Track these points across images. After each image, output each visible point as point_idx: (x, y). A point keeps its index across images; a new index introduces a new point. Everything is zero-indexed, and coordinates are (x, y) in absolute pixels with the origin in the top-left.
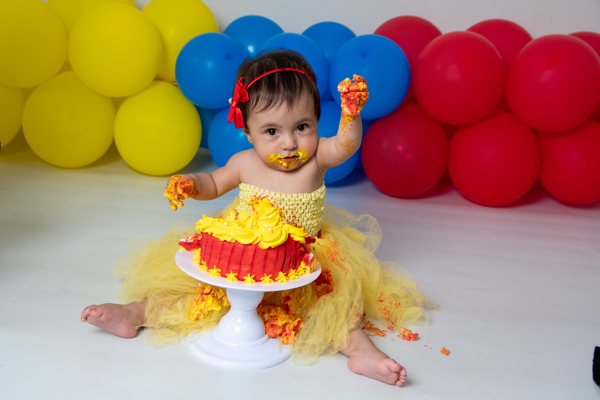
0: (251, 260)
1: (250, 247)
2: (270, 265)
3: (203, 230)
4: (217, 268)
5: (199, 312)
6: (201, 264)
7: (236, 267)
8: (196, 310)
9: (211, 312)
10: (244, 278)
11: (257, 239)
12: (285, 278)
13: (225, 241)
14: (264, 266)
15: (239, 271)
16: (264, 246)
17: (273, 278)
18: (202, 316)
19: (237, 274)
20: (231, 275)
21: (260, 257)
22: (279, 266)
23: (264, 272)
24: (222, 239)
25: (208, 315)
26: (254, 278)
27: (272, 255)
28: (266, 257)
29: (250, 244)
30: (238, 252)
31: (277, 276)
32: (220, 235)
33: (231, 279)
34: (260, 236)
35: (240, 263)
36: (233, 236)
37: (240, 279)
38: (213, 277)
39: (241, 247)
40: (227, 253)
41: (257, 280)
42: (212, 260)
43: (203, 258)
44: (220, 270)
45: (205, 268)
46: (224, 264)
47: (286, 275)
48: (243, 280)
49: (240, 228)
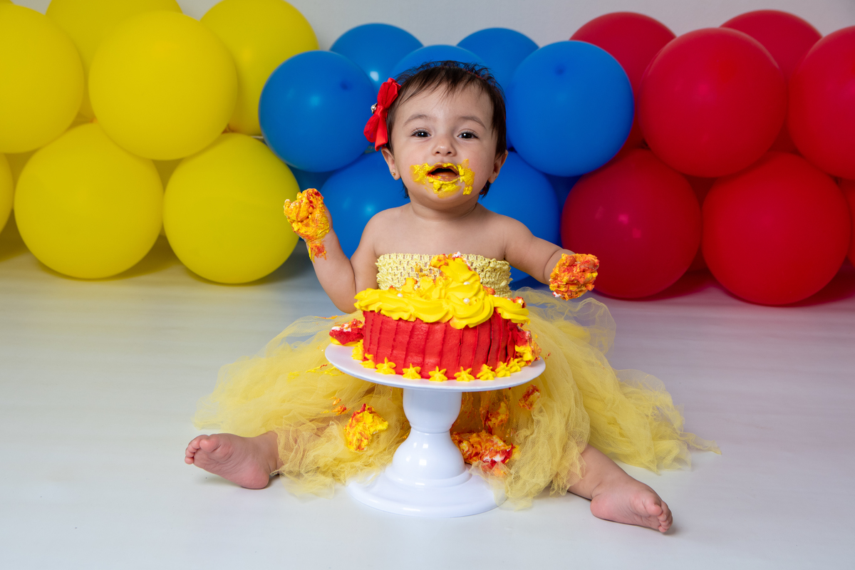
0: (440, 347)
1: (437, 327)
2: (467, 355)
3: (367, 307)
4: (390, 360)
5: (358, 436)
6: (365, 359)
7: (419, 359)
8: (354, 435)
10: (430, 373)
11: (447, 314)
12: (491, 374)
13: (400, 319)
14: (459, 355)
15: (422, 365)
16: (459, 324)
17: (474, 374)
18: (365, 442)
19: (419, 368)
20: (411, 371)
21: (452, 342)
22: (481, 356)
23: (459, 366)
24: (395, 317)
25: (372, 441)
26: (446, 374)
27: (470, 338)
28: (461, 342)
29: (437, 323)
30: (419, 336)
31: (479, 370)
32: (391, 311)
33: (410, 378)
34: (451, 310)
35: (423, 353)
36: (412, 311)
37: (424, 375)
38: (383, 374)
39: (425, 328)
40: (403, 338)
41: (450, 377)
42: (381, 350)
43: (367, 350)
44: (394, 365)
45: (370, 363)
46: (400, 353)
47: (493, 370)
48: (428, 377)
49: (423, 300)
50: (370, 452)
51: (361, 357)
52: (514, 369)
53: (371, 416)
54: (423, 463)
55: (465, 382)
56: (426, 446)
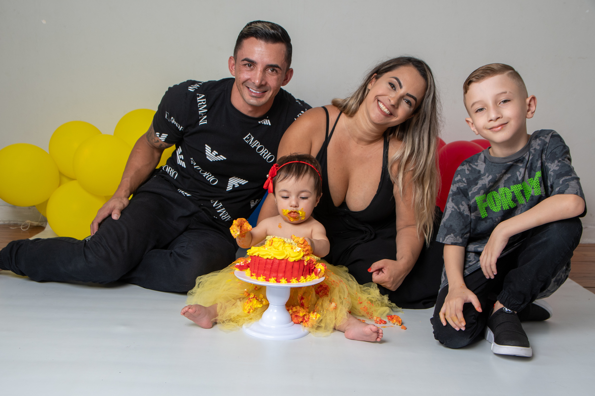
0: (284, 269)
1: (283, 261)
2: (295, 273)
3: (252, 254)
4: (263, 276)
5: (249, 308)
6: (252, 276)
7: (274, 274)
8: (248, 307)
9: (256, 309)
10: (280, 280)
11: (287, 256)
12: (305, 280)
13: (267, 258)
14: (292, 273)
15: (277, 277)
16: (292, 260)
17: (298, 280)
18: (252, 311)
19: (276, 278)
20: (272, 280)
21: (289, 267)
22: (301, 273)
23: (292, 277)
24: (265, 258)
25: (254, 311)
26: (287, 280)
27: (296, 265)
28: (293, 267)
29: (283, 259)
30: (275, 265)
31: (300, 279)
32: (263, 255)
33: (272, 282)
34: (288, 254)
35: (277, 272)
36: (273, 255)
37: (278, 281)
38: (261, 281)
39: (277, 261)
40: (269, 266)
41: (289, 281)
42: (259, 272)
43: (252, 272)
44: (265, 277)
45: (254, 277)
46: (267, 273)
47: (305, 278)
48: (280, 282)
49: (276, 250)
50: (253, 314)
51: (250, 275)
52: (313, 278)
53: (256, 300)
54: (274, 318)
55: (294, 283)
56: (276, 311)
